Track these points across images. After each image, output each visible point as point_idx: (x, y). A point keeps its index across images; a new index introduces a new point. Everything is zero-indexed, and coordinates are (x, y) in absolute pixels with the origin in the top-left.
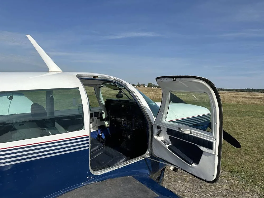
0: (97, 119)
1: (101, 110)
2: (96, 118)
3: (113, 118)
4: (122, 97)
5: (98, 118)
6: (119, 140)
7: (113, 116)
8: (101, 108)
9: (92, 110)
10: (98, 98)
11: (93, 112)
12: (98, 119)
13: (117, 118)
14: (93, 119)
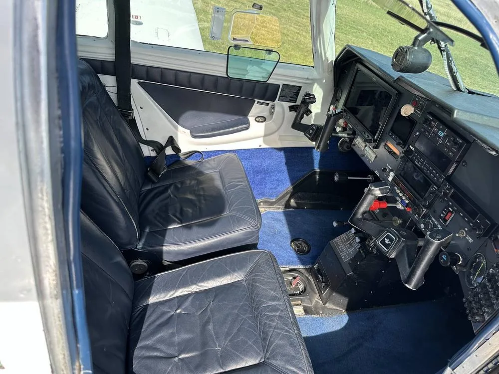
0: (287, 109)
1: (314, 81)
2: (287, 105)
3: (344, 129)
4: (420, 68)
5: (292, 108)
6: (335, 224)
7: (347, 125)
8: (315, 74)
9: (276, 74)
10: (316, 32)
11: (281, 83)
12: (290, 111)
13: (359, 141)
14: (273, 107)
